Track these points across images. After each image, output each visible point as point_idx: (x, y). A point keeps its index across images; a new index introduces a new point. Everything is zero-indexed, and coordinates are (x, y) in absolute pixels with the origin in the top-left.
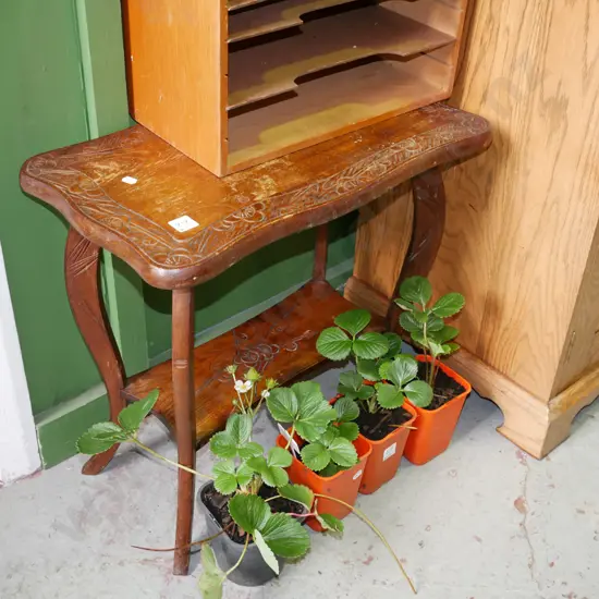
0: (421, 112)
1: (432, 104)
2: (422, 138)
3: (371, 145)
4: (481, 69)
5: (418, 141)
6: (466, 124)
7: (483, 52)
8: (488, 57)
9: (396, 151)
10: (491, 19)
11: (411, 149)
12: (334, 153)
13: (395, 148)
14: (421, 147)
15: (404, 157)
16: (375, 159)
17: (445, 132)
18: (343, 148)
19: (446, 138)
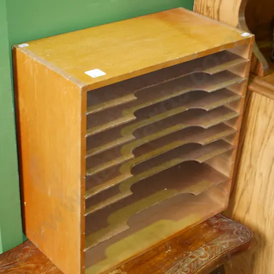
0: (208, 224)
1: (215, 216)
2: (209, 247)
3: (177, 254)
4: (245, 193)
5: (206, 250)
6: (237, 233)
7: (246, 185)
8: (249, 187)
9: (193, 260)
10: (250, 166)
11: (202, 257)
12: (152, 262)
13: (192, 257)
14: (209, 255)
15: (198, 266)
16: (179, 268)
17: (223, 242)
18: (159, 258)
19: (224, 247)
